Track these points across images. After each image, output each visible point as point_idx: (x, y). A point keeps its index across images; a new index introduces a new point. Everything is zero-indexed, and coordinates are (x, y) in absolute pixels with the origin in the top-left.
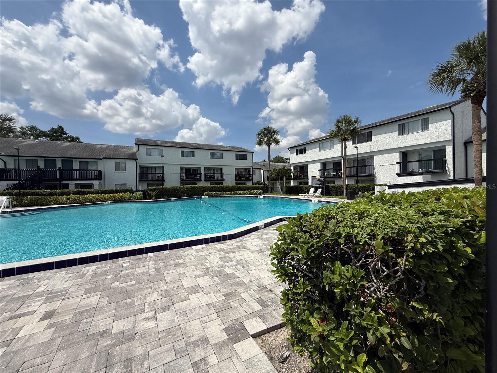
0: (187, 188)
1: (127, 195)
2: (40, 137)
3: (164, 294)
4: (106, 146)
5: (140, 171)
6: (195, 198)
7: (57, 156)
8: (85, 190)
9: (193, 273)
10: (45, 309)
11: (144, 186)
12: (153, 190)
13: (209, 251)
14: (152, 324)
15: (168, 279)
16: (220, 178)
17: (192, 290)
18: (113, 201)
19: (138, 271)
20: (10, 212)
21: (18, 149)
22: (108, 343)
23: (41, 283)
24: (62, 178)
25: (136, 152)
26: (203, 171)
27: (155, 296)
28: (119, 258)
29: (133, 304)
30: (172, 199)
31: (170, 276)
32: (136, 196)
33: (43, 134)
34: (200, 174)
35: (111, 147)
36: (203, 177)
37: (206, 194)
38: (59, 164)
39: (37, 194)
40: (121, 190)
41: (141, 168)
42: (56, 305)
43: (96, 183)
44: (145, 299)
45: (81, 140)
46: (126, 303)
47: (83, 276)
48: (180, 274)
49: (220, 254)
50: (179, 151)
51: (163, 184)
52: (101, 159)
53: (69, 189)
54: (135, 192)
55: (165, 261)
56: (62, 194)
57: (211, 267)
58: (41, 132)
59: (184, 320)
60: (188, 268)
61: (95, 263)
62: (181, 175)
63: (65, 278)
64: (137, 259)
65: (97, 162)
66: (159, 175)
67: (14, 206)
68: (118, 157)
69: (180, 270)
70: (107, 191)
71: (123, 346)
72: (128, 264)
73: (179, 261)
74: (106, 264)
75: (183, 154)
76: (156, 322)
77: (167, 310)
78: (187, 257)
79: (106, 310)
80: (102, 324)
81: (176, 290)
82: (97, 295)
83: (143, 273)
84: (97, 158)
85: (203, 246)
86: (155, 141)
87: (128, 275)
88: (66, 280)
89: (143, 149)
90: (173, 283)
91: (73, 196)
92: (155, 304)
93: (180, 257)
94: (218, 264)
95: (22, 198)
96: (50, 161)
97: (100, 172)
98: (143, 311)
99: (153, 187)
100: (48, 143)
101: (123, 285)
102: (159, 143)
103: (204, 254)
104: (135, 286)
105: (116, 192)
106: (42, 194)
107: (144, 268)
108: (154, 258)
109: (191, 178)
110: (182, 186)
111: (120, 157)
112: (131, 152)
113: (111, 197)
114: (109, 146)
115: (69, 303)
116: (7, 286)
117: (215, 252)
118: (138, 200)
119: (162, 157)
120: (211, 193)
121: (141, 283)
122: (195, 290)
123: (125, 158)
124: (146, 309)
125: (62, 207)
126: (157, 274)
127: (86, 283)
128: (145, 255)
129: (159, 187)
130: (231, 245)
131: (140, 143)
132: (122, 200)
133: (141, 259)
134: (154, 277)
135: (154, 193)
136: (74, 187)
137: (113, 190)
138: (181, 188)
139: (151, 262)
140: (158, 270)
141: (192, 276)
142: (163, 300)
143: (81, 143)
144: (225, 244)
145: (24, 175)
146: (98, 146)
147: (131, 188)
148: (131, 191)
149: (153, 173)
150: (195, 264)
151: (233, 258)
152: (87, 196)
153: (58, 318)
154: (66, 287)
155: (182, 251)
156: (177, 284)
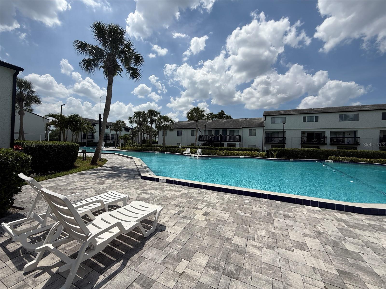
0: (308, 151)
1: (255, 153)
2: (214, 118)
3: (271, 235)
4: (244, 119)
5: (266, 136)
6: (316, 161)
7: (220, 128)
8: (231, 148)
9: (302, 230)
10: (205, 210)
11: (268, 147)
12: (275, 151)
13: (324, 216)
14: (258, 252)
15: (276, 225)
16: (352, 142)
17: (298, 245)
18: (246, 156)
19: (255, 209)
20: (201, 157)
21: (205, 125)
22: (229, 247)
23: (206, 195)
24: (222, 141)
25: (264, 122)
26: (328, 135)
27: (263, 233)
28: (244, 195)
29: (247, 231)
30: (291, 160)
31: (279, 223)
32: (261, 154)
33: (215, 116)
34: (325, 137)
35: (248, 119)
36: (328, 141)
37: (330, 158)
38: (221, 133)
39: (211, 149)
40: (251, 149)
41: (267, 133)
42: (209, 210)
43: (237, 143)
44: (256, 231)
45: (232, 117)
46: (243, 227)
47: (223, 199)
48: (288, 225)
49: (339, 224)
50: (301, 117)
51: (284, 147)
52: (241, 128)
53: (224, 147)
54: (261, 151)
55: (277, 209)
56: (221, 149)
57: (325, 233)
58: (214, 115)
59: (285, 266)
60: (298, 223)
61: (230, 194)
62: (302, 139)
63: (215, 197)
64: (255, 200)
65: (239, 130)
66: (281, 139)
67: (203, 154)
68: (251, 126)
69: (289, 222)
70: (243, 149)
71: (237, 255)
72: (249, 201)
73: (289, 213)
74: (236, 196)
75: (305, 120)
76: (261, 253)
77: (272, 249)
78: (297, 213)
79: (231, 226)
80: (228, 233)
81: (282, 237)
82: (228, 214)
83: (258, 212)
84: (239, 127)
85: (318, 209)
86: (279, 111)
87: (247, 209)
88: (216, 198)
89: (269, 119)
90: (281, 230)
91: (226, 151)
92: (262, 239)
93: (290, 211)
94: (334, 233)
95: (205, 150)
96: (217, 131)
97: (240, 137)
98: (253, 239)
99: (275, 148)
100: (217, 121)
101: (243, 214)
102: (282, 112)
103: (318, 217)
104: (251, 219)
105: (249, 150)
106: (213, 149)
107: (259, 208)
108: (267, 204)
109: (313, 142)
110: (303, 149)
111: (253, 126)
112: (260, 122)
113: (245, 153)
114: (246, 119)
115: (215, 212)
116: (194, 192)
117: (332, 220)
118: (262, 157)
119: (284, 124)
120: (338, 157)
121: (255, 218)
122: (302, 246)
123: (256, 126)
124: (255, 239)
125: (220, 157)
126: (268, 217)
127: (224, 204)
128: (261, 199)
129: (280, 148)
130: (359, 220)
131: (267, 114)
132: (252, 156)
133: (258, 201)
134: (265, 218)
135: (275, 154)
136: (226, 146)
137: (247, 149)
138: (301, 150)
139: (264, 206)
140: (269, 214)
141: (300, 232)
142: (270, 240)
143: (231, 119)
144: (350, 216)
145: (207, 139)
146: (240, 120)
147: (259, 148)
148: (258, 150)
149: (276, 137)
150: (305, 222)
151: (360, 235)
152: (232, 152)
153: (210, 218)
154: (215, 202)
155: (294, 207)
156: (284, 233)
